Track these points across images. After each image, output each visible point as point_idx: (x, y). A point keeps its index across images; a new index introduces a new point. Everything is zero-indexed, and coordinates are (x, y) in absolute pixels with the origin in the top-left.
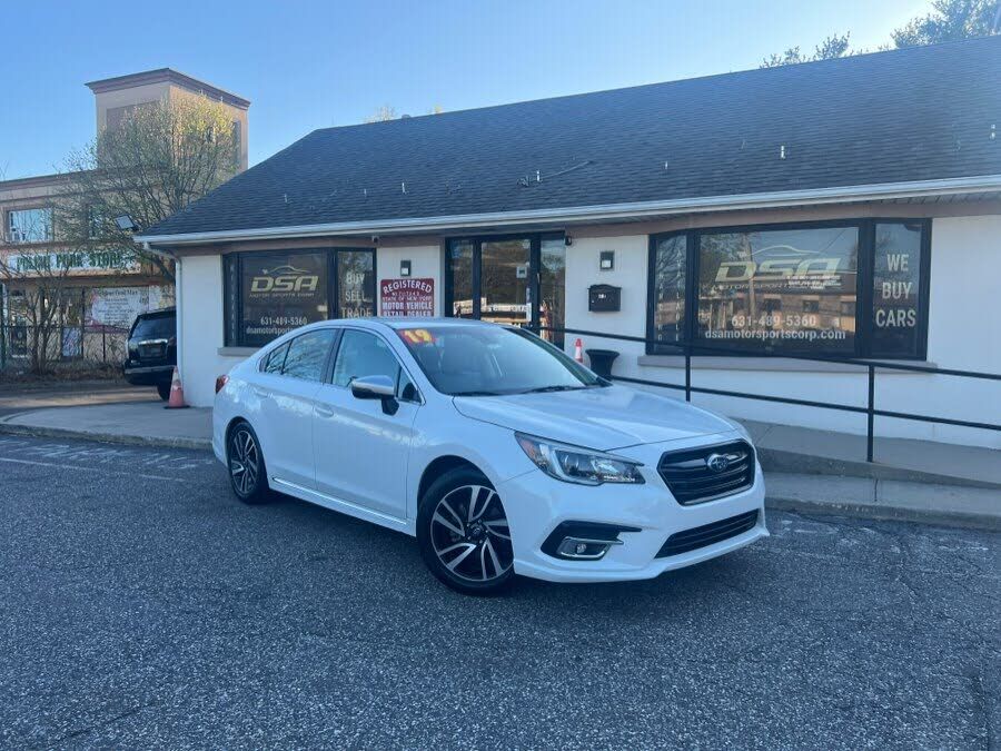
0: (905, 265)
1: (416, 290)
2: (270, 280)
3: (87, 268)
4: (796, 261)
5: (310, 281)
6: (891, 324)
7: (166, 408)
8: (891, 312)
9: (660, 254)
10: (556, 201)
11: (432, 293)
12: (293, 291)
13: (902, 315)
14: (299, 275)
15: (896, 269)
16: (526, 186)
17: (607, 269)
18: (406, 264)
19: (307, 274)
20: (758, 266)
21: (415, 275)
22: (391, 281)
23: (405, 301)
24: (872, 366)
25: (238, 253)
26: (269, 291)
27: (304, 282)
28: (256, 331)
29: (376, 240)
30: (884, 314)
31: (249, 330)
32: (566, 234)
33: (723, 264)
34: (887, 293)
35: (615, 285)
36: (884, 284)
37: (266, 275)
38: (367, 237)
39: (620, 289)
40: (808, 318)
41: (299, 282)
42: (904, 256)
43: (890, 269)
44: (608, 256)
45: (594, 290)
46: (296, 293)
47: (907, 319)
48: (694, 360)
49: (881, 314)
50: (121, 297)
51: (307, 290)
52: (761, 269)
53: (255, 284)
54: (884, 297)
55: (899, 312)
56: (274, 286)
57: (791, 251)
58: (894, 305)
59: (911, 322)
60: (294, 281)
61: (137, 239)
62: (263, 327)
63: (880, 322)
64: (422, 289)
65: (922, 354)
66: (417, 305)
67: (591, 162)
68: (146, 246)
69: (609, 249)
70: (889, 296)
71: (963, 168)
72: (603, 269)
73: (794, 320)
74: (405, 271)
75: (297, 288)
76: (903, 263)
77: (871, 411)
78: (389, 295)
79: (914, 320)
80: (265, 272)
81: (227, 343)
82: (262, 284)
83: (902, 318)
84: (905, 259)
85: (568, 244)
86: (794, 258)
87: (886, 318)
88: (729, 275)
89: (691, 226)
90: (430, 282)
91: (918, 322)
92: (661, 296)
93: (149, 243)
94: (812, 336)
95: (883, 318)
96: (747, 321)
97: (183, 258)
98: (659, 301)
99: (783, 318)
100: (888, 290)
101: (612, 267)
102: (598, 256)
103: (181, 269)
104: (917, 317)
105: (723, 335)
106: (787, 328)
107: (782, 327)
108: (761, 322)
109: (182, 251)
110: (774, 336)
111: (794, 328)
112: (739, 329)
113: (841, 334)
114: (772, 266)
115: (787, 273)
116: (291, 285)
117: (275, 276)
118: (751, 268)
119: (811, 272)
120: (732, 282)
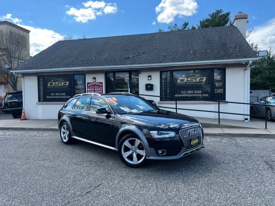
0: (220, 79)
1: (97, 85)
4: (196, 78)
5: (66, 83)
7: (21, 120)
8: (218, 90)
9: (163, 76)
10: (137, 62)
11: (102, 86)
12: (61, 86)
14: (63, 81)
16: (128, 59)
17: (150, 80)
18: (94, 78)
19: (65, 81)
21: (97, 81)
22: (90, 83)
23: (94, 88)
24: (219, 102)
25: (43, 75)
26: (54, 86)
27: (64, 83)
28: (50, 97)
29: (86, 72)
31: (47, 97)
32: (139, 71)
33: (179, 78)
35: (152, 84)
37: (52, 82)
38: (84, 71)
40: (199, 91)
41: (63, 84)
43: (217, 80)
44: (150, 76)
45: (147, 85)
46: (62, 86)
48: (178, 102)
51: (65, 86)
52: (188, 80)
53: (49, 84)
54: (216, 86)
55: (220, 89)
56: (55, 84)
57: (195, 75)
58: (218, 88)
60: (61, 83)
61: (11, 71)
62: (52, 96)
64: (100, 85)
65: (225, 99)
66: (98, 89)
67: (143, 53)
69: (150, 75)
71: (233, 57)
72: (149, 80)
73: (196, 92)
74: (94, 80)
75: (62, 85)
77: (219, 112)
78: (90, 87)
80: (52, 81)
81: (39, 101)
82: (51, 84)
83: (220, 91)
84: (220, 77)
85: (140, 73)
86: (195, 77)
88: (180, 81)
89: (171, 69)
90: (102, 83)
91: (224, 92)
92: (163, 86)
93: (15, 72)
94: (201, 95)
95: (216, 91)
96: (185, 92)
97: (25, 77)
98: (163, 88)
99: (194, 91)
100: (217, 84)
101: (151, 79)
102: (147, 77)
103: (24, 80)
104: (223, 91)
105: (179, 96)
106: (195, 94)
107: (193, 93)
108: (189, 92)
109: (24, 75)
110: (192, 95)
111: (196, 94)
112: (183, 94)
113: (207, 95)
114: (191, 79)
115: (194, 80)
116: (60, 84)
117: (55, 82)
118: (186, 79)
119: (200, 80)
120: (181, 83)
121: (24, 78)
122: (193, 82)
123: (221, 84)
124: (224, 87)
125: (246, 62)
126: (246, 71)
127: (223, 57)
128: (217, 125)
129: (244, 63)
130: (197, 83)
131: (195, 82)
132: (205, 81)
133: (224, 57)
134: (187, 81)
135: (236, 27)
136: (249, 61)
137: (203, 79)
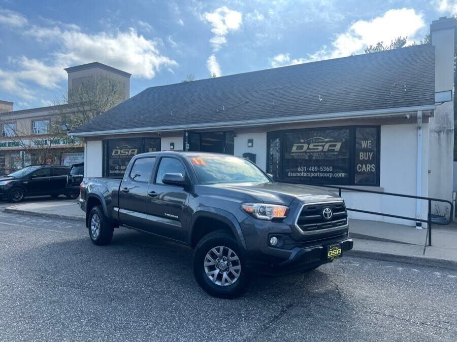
0: (370, 146)
2: (119, 151)
3: (61, 144)
4: (323, 144)
5: (134, 151)
6: (364, 171)
8: (364, 165)
10: (228, 119)
13: (369, 167)
14: (130, 149)
15: (366, 147)
16: (218, 112)
17: (250, 146)
18: (172, 144)
19: (133, 148)
20: (308, 146)
21: (176, 149)
24: (340, 189)
25: (107, 140)
26: (119, 156)
27: (132, 151)
28: (114, 172)
29: (160, 134)
30: (361, 166)
31: (111, 172)
32: (234, 132)
33: (294, 145)
34: (362, 157)
36: (361, 153)
37: (118, 149)
39: (255, 155)
40: (329, 168)
41: (130, 152)
42: (369, 141)
43: (363, 147)
44: (251, 141)
45: (245, 155)
46: (129, 156)
47: (371, 168)
49: (359, 166)
50: (76, 156)
51: (133, 155)
52: (310, 147)
53: (114, 152)
54: (360, 159)
55: (367, 165)
56: (121, 153)
58: (365, 162)
59: (373, 169)
60: (128, 151)
62: (116, 170)
63: (359, 169)
65: (378, 182)
67: (247, 102)
69: (251, 138)
70: (363, 158)
73: (323, 169)
74: (172, 147)
75: (129, 154)
76: (369, 144)
79: (374, 168)
80: (118, 147)
82: (116, 152)
84: (370, 143)
85: (236, 136)
86: (323, 142)
87: (361, 168)
88: (296, 150)
91: (376, 170)
92: (272, 158)
93: (73, 136)
94: (331, 175)
96: (304, 169)
97: (88, 142)
99: (319, 167)
100: (362, 156)
101: (252, 145)
102: (247, 141)
103: (87, 146)
105: (294, 175)
106: (320, 172)
107: (319, 171)
108: (310, 169)
109: (87, 139)
110: (315, 175)
111: (323, 172)
112: (301, 172)
113: (343, 175)
115: (320, 148)
116: (127, 153)
117: (121, 149)
118: (305, 147)
119: (330, 148)
120: (298, 152)
121: (86, 143)
122: (319, 150)
123: (371, 156)
124: (377, 160)
125: (411, 113)
126: (420, 132)
129: (408, 116)
130: (325, 152)
131: (322, 151)
132: (338, 150)
134: (308, 148)
136: (417, 111)
137: (335, 146)
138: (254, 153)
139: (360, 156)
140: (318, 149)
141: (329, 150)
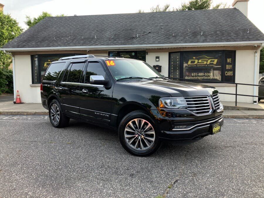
4: (207, 60)
9: (172, 57)
10: (146, 42)
16: (134, 38)
17: (157, 61)
24: (236, 84)
29: (88, 52)
30: (227, 72)
32: (146, 51)
33: (190, 60)
36: (227, 65)
43: (228, 62)
44: (158, 58)
45: (155, 67)
53: (45, 64)
54: (227, 69)
57: (206, 57)
58: (229, 70)
67: (150, 32)
68: (5, 52)
69: (158, 56)
72: (156, 61)
73: (207, 74)
77: (236, 95)
81: (33, 83)
82: (48, 64)
83: (230, 73)
84: (231, 60)
85: (147, 54)
88: (191, 63)
89: (182, 50)
91: (233, 75)
92: (172, 68)
93: (6, 51)
94: (211, 78)
95: (227, 74)
96: (196, 74)
97: (16, 56)
98: (172, 70)
99: (204, 73)
101: (159, 61)
102: (155, 58)
103: (14, 59)
104: (233, 73)
105: (189, 78)
106: (205, 76)
107: (204, 76)
108: (199, 75)
110: (202, 78)
111: (206, 76)
112: (194, 76)
113: (218, 77)
114: (202, 61)
115: (205, 62)
118: (196, 61)
119: (211, 62)
120: (192, 65)
121: (14, 57)
123: (231, 67)
124: (233, 70)
125: (259, 44)
126: (256, 54)
127: (235, 39)
128: (235, 107)
129: (256, 46)
130: (208, 65)
132: (215, 64)
133: (237, 39)
134: (198, 62)
135: (238, 10)
136: (262, 43)
137: (214, 61)
138: (160, 65)
139: (227, 67)
140: (204, 63)
141: (210, 64)
